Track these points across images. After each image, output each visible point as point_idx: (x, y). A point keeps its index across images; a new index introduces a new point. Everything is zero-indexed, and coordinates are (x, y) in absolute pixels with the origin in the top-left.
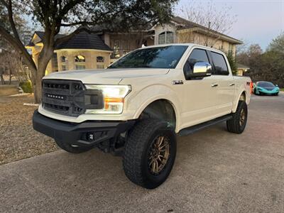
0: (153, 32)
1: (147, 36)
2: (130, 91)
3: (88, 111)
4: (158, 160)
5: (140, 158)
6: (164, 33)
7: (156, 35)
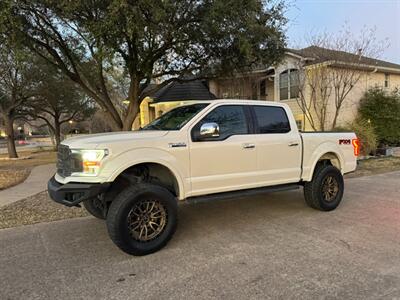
0: (272, 72)
1: (263, 78)
2: (106, 155)
3: (73, 174)
4: (149, 228)
5: (114, 220)
6: (285, 72)
7: (276, 76)
